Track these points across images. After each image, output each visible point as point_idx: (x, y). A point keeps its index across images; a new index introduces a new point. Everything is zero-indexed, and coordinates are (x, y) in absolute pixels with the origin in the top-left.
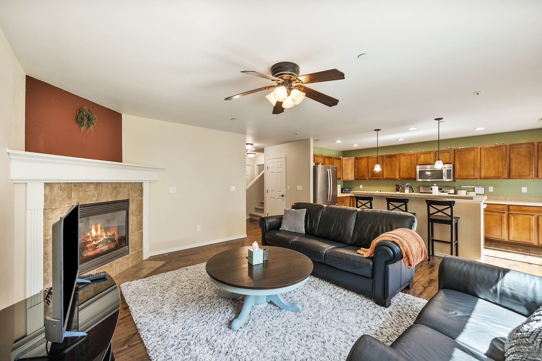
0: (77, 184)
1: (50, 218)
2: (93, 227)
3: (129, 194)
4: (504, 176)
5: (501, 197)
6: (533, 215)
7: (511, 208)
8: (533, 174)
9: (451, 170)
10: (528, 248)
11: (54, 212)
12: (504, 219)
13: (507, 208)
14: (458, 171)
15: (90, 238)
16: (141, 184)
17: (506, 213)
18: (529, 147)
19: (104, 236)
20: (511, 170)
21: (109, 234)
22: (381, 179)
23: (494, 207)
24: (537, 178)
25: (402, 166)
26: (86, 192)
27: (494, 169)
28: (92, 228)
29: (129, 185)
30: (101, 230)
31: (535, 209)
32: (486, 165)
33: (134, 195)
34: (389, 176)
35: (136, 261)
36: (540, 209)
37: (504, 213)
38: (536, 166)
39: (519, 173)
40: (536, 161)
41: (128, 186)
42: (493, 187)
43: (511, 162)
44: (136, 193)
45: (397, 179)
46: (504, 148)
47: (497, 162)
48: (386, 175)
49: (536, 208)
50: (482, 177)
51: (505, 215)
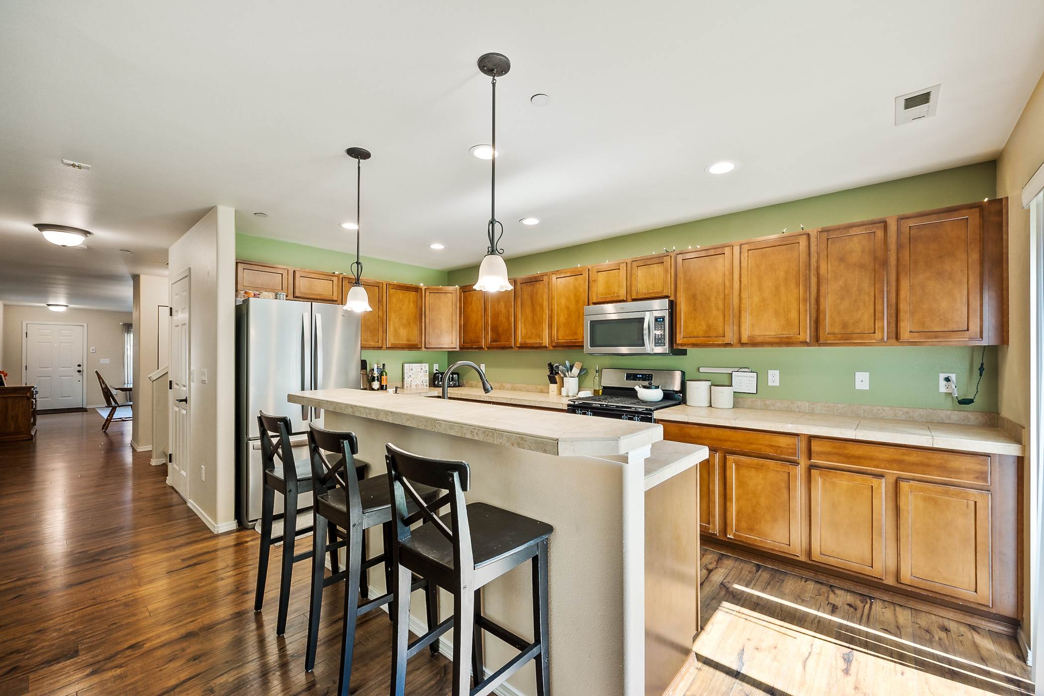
4: (801, 338)
5: (799, 403)
6: (881, 476)
7: (816, 447)
8: (883, 328)
9: (663, 318)
10: (865, 591)
12: (795, 486)
13: (803, 445)
14: (685, 322)
17: (803, 462)
18: (873, 235)
20: (821, 316)
22: (511, 347)
23: (766, 443)
24: (894, 341)
25: (555, 307)
27: (777, 313)
31: (886, 455)
32: (756, 299)
34: (529, 338)
36: (904, 454)
37: (796, 463)
38: (894, 301)
39: (845, 326)
40: (894, 284)
42: (778, 371)
43: (822, 290)
45: (546, 347)
46: (803, 242)
47: (783, 289)
48: (523, 335)
49: (892, 450)
50: (745, 339)
51: (800, 471)
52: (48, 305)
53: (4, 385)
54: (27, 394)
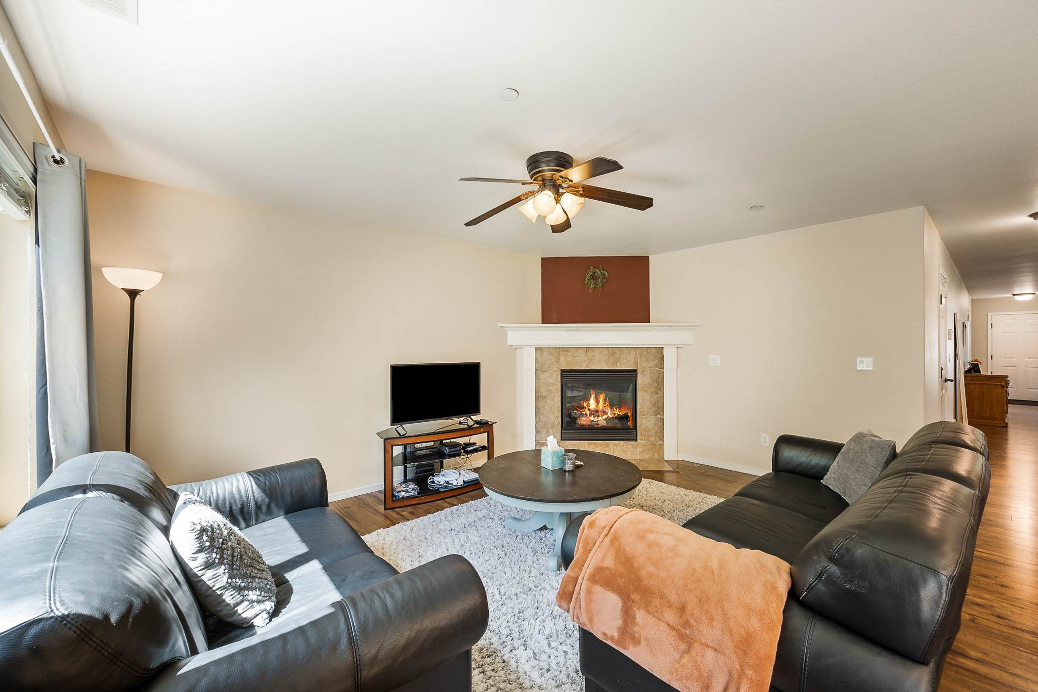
0: (565, 349)
1: (541, 378)
2: (593, 397)
3: (636, 363)
11: (544, 373)
15: (587, 410)
16: (660, 350)
19: (608, 413)
21: (618, 413)
26: (574, 357)
28: (591, 397)
29: (637, 351)
30: (605, 403)
33: (646, 364)
35: (650, 456)
41: (634, 353)
44: (649, 363)
52: (1014, 295)
53: (980, 373)
54: (1001, 382)
